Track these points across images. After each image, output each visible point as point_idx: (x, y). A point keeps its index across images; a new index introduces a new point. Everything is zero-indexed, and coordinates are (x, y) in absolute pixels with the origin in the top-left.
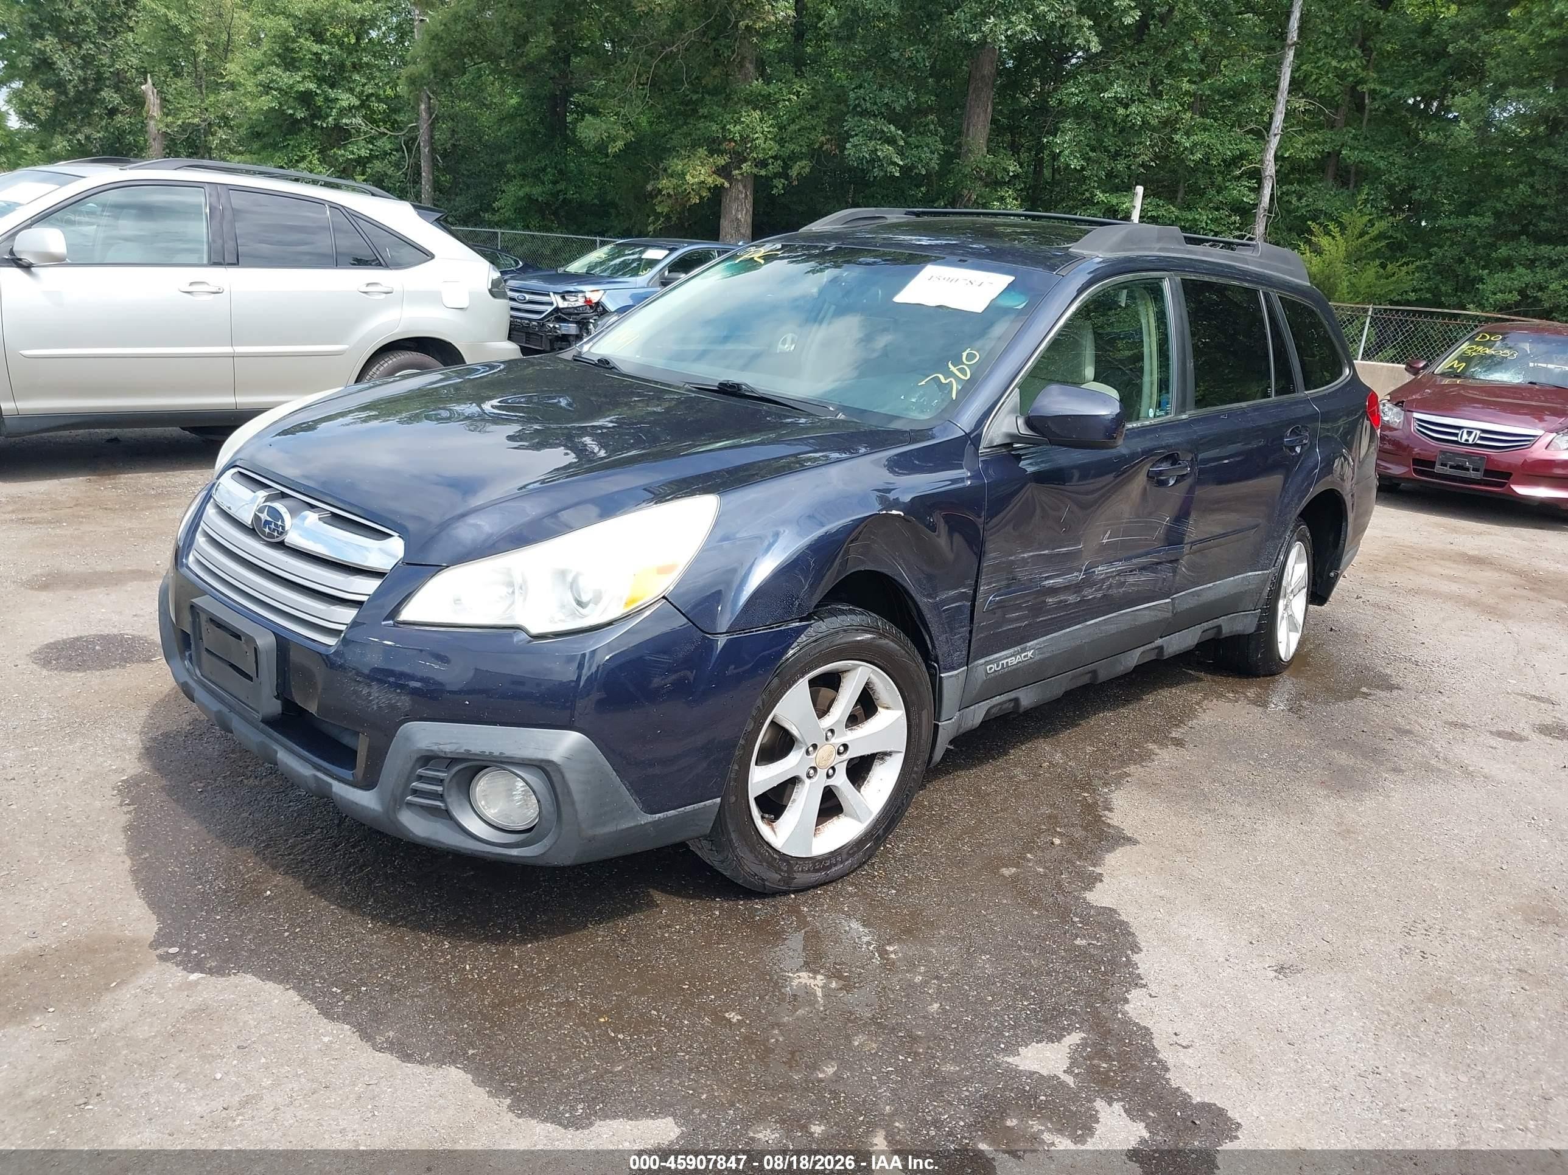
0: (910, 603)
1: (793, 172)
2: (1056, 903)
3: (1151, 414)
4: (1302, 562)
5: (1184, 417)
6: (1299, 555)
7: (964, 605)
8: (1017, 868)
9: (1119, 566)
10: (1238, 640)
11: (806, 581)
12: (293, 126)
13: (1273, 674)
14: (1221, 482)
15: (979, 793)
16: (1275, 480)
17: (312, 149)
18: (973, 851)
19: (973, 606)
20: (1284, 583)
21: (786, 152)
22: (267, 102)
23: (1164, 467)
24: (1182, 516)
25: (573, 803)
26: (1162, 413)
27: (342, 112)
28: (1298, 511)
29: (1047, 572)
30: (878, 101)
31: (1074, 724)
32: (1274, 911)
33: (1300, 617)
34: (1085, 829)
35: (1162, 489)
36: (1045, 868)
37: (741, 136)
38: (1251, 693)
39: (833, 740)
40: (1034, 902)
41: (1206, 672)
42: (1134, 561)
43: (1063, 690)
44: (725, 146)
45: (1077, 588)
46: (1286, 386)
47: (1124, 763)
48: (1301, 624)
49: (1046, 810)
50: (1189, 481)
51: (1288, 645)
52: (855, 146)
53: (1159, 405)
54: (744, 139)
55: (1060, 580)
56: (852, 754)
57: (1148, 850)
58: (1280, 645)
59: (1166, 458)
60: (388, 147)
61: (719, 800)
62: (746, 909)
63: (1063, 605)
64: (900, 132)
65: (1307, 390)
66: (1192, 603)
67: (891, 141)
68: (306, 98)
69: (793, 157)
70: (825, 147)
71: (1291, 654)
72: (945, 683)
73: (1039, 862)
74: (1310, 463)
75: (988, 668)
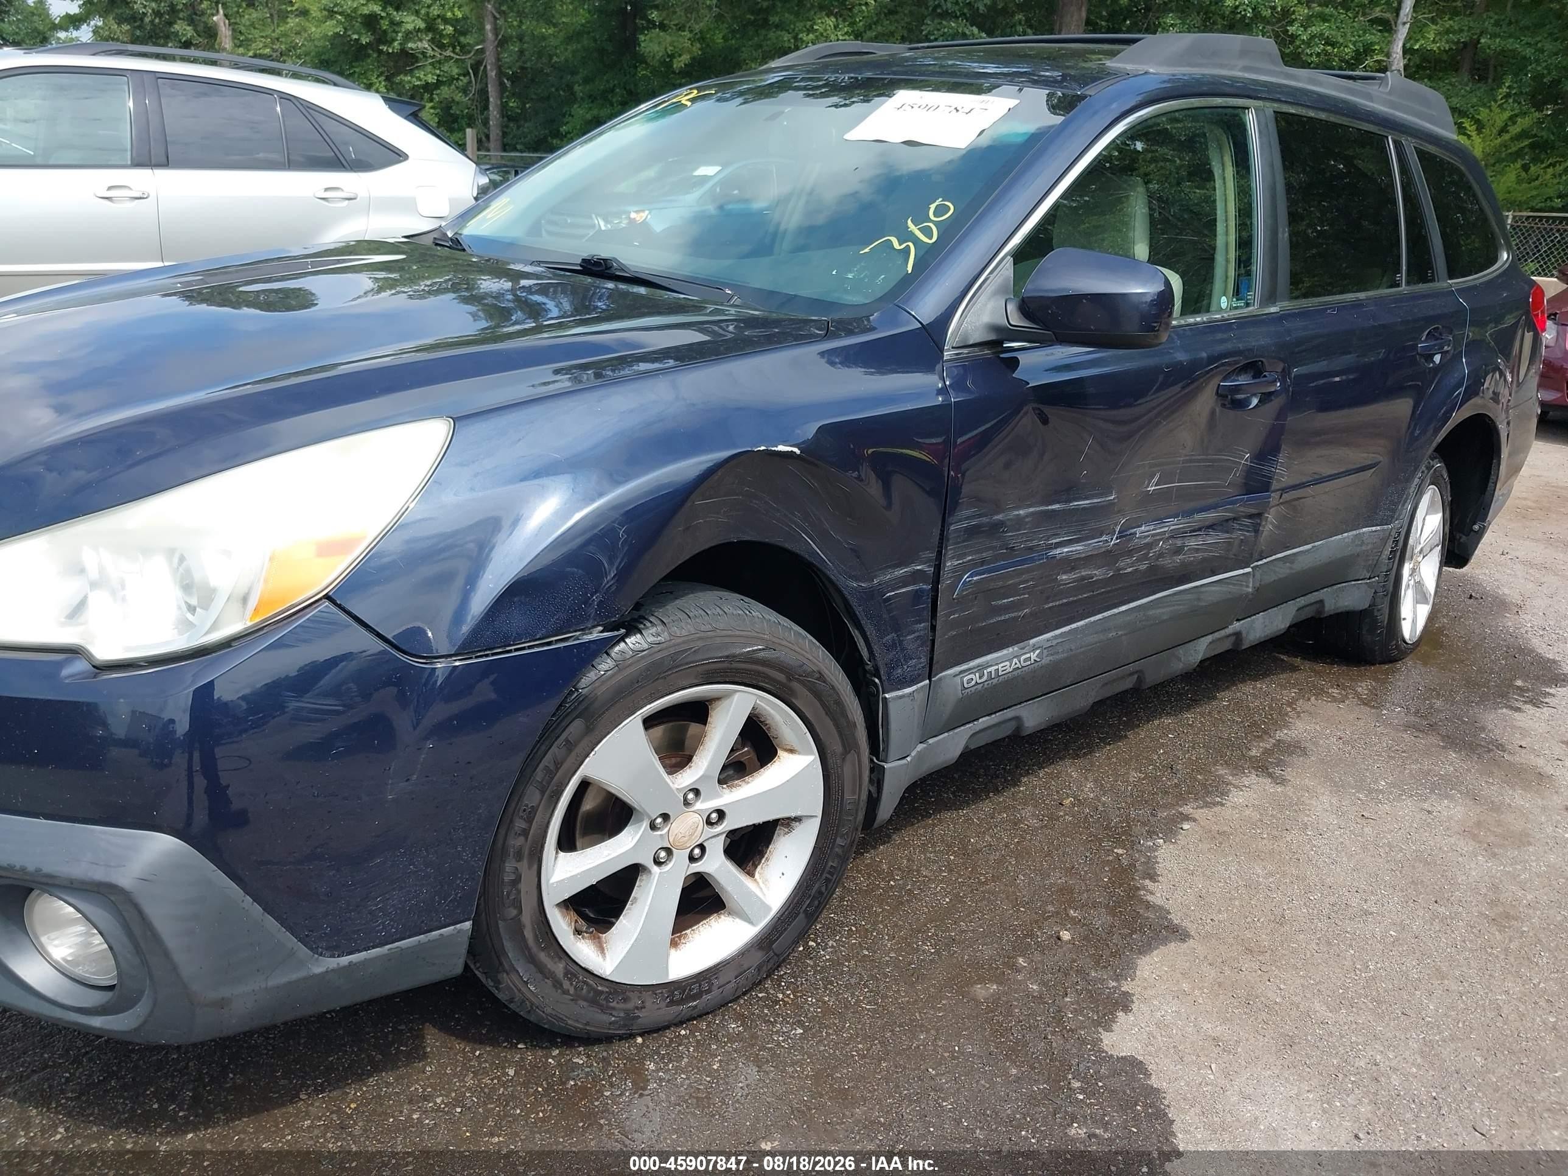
0: (831, 590)
2: (1049, 1053)
3: (1224, 305)
4: (1436, 512)
5: (1273, 309)
6: (1432, 503)
7: (921, 590)
8: (1000, 983)
9: (1172, 524)
10: (1348, 619)
11: (611, 563)
12: (359, 52)
13: (1393, 660)
14: (1325, 407)
15: (965, 848)
16: (1402, 407)
17: (378, 76)
18: (938, 953)
19: (935, 590)
20: (1411, 541)
22: (331, 28)
23: (1243, 380)
24: (1267, 452)
25: (166, 954)
26: (1241, 303)
27: (408, 36)
28: (1434, 445)
29: (1056, 535)
31: (1117, 736)
32: (1394, 1070)
33: (1430, 585)
34: (1112, 912)
35: (1239, 413)
36: (1044, 984)
38: (1363, 687)
39: (699, 805)
40: (1014, 1052)
41: (1304, 658)
42: (1197, 517)
43: (1091, 701)
45: (1109, 557)
46: (1421, 271)
47: (1182, 799)
48: (1432, 593)
49: (1057, 878)
50: (1276, 403)
51: (1414, 622)
53: (1237, 293)
55: (1078, 547)
56: (732, 823)
57: (1201, 950)
58: (1403, 623)
59: (1244, 369)
60: (455, 71)
61: (468, 925)
62: (560, 1065)
63: (1086, 584)
65: (1451, 276)
66: (1283, 571)
68: (371, 22)
71: (1418, 633)
72: (892, 707)
73: (1034, 972)
74: (1452, 380)
75: (965, 679)
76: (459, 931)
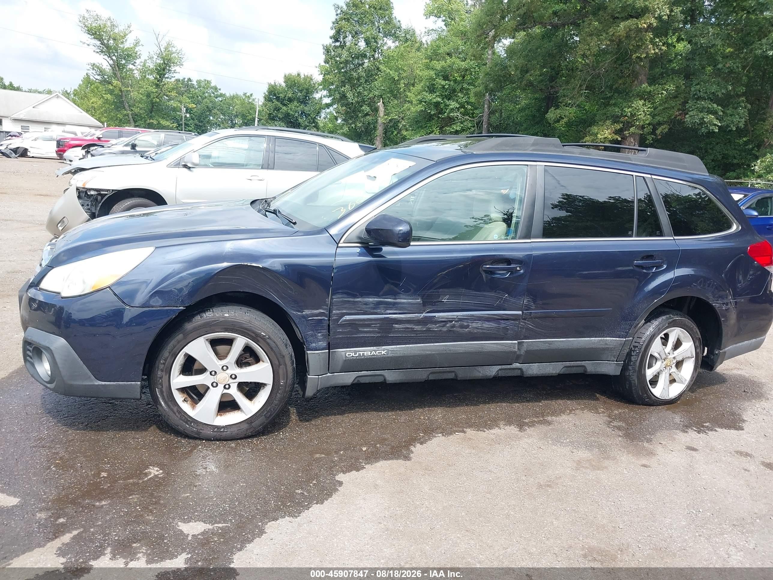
1: (658, 132)
4: (687, 341)
6: (681, 336)
7: (323, 319)
11: (187, 289)
12: (430, 118)
17: (437, 127)
19: (329, 320)
20: (652, 350)
21: (655, 121)
22: (420, 108)
25: (58, 368)
27: (452, 110)
29: (390, 310)
30: (708, 91)
37: (631, 114)
39: (228, 371)
43: (425, 379)
44: (622, 119)
45: (421, 322)
52: (691, 116)
54: (633, 115)
55: (403, 316)
56: (239, 380)
59: (501, 262)
60: (470, 125)
61: (140, 384)
63: (410, 330)
64: (720, 108)
67: (715, 113)
68: (437, 104)
69: (660, 124)
70: (678, 117)
72: (311, 356)
75: (347, 354)
76: (137, 384)
